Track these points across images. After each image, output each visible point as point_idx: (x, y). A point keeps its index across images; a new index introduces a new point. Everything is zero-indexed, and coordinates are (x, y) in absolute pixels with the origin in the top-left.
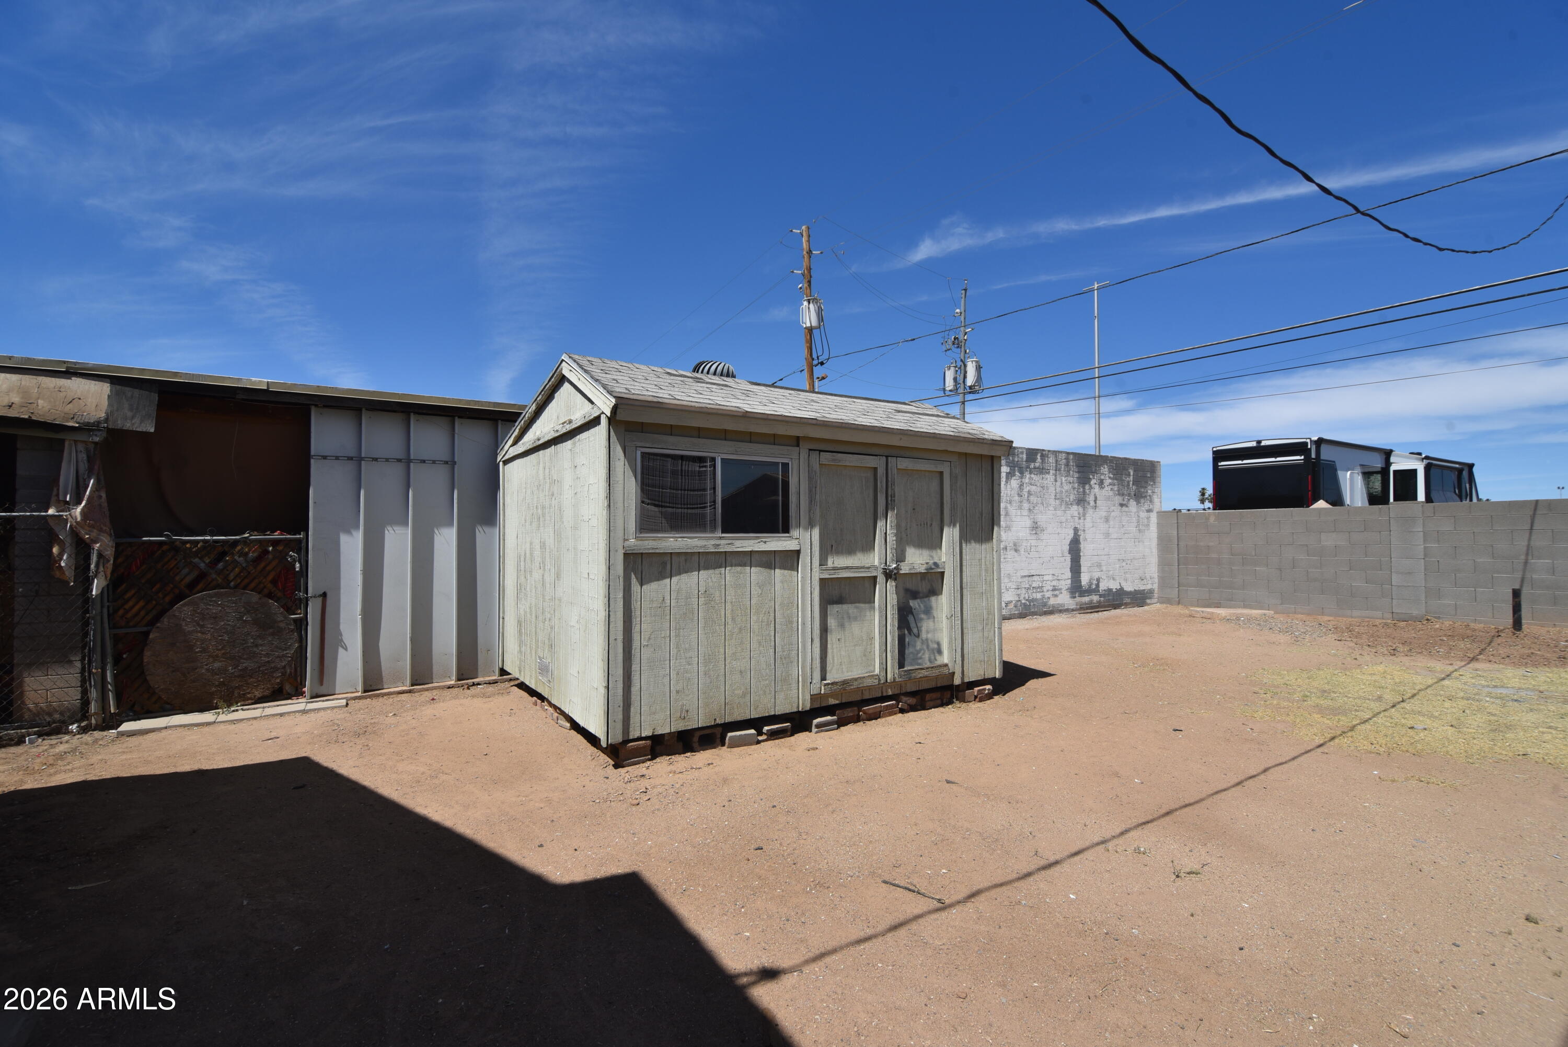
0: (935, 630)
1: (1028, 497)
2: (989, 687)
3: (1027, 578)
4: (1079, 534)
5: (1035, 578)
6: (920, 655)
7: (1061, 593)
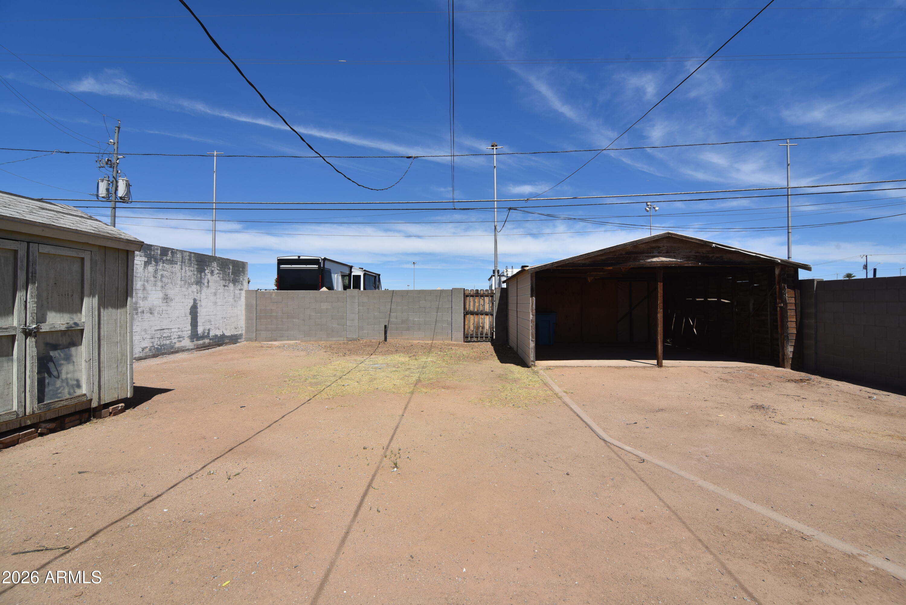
0: (74, 371)
1: (161, 278)
2: (123, 404)
3: (159, 331)
4: (197, 302)
5: (165, 331)
6: (60, 391)
7: (184, 339)
